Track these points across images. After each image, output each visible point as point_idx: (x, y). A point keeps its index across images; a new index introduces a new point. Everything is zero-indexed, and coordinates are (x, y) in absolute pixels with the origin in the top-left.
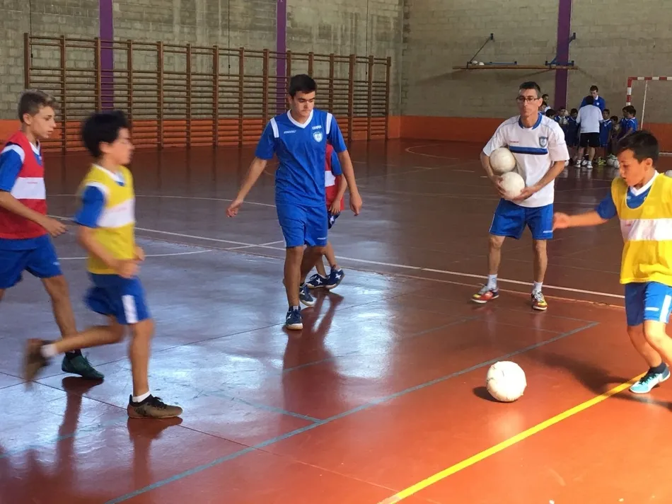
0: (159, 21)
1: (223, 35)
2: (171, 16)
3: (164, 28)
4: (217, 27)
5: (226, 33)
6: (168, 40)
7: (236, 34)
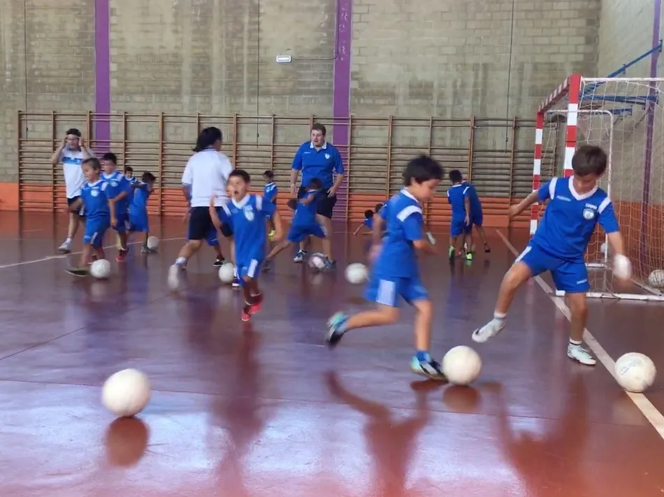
0: (164, 93)
1: (249, 103)
2: (180, 86)
3: (170, 99)
4: (240, 95)
5: (254, 100)
6: (176, 110)
7: (268, 100)
